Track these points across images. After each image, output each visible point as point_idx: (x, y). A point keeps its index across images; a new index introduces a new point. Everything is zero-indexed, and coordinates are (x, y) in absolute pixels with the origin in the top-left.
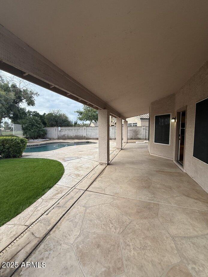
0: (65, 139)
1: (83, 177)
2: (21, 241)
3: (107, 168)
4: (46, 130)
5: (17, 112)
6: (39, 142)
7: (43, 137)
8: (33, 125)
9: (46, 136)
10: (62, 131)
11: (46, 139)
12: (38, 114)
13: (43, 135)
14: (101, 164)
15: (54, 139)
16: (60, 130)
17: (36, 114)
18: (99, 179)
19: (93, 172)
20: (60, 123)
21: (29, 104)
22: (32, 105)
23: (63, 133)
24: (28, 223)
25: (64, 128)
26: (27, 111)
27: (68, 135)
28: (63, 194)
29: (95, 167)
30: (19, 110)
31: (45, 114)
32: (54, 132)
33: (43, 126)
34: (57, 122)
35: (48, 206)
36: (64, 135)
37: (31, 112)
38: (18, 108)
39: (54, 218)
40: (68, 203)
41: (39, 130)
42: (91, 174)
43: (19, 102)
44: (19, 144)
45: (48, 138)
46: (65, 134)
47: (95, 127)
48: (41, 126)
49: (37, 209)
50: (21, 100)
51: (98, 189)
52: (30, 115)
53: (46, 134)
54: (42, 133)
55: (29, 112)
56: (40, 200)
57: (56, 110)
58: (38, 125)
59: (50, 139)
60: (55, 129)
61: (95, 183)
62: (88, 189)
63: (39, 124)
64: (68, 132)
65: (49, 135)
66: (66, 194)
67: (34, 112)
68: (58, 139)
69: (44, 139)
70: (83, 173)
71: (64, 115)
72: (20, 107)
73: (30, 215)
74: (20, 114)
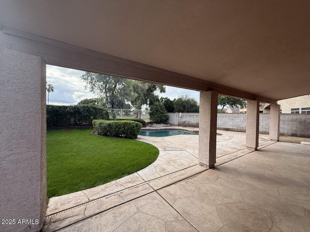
0: (185, 126)
1: (167, 173)
2: (77, 210)
3: (206, 171)
4: (169, 116)
5: (152, 99)
6: (161, 127)
7: (166, 122)
8: (157, 111)
9: (168, 121)
10: (183, 117)
11: (167, 125)
12: (169, 100)
13: (165, 121)
14: (202, 165)
15: (174, 125)
16: (181, 116)
17: (168, 101)
18: (183, 183)
19: (183, 172)
20: (188, 109)
21: (161, 92)
22: (164, 92)
23: (183, 120)
24: (91, 199)
25: (185, 114)
26: (160, 98)
27: (188, 122)
28: (134, 184)
29: (191, 165)
30: (153, 98)
31: (175, 99)
32: (175, 118)
33: (166, 111)
34: (184, 107)
35: (114, 191)
36: (185, 122)
37: (163, 98)
38: (153, 95)
39: (107, 205)
40: (129, 196)
41: (162, 116)
42: (179, 173)
43: (154, 91)
44: (134, 127)
45: (169, 124)
46: (186, 120)
47: (232, 113)
48: (163, 111)
49: (105, 190)
50: (155, 89)
51: (169, 196)
52: (162, 101)
53: (168, 119)
54: (164, 118)
55: (162, 98)
56: (114, 182)
57: (184, 95)
58: (161, 111)
59: (171, 125)
60: (176, 115)
61: (172, 186)
62: (159, 191)
63: (163, 110)
64: (189, 118)
65: (171, 121)
66: (136, 186)
67: (166, 98)
68: (179, 125)
69: (165, 124)
70: (170, 169)
71: (192, 100)
72: (155, 94)
73: (98, 192)
74: (154, 101)
